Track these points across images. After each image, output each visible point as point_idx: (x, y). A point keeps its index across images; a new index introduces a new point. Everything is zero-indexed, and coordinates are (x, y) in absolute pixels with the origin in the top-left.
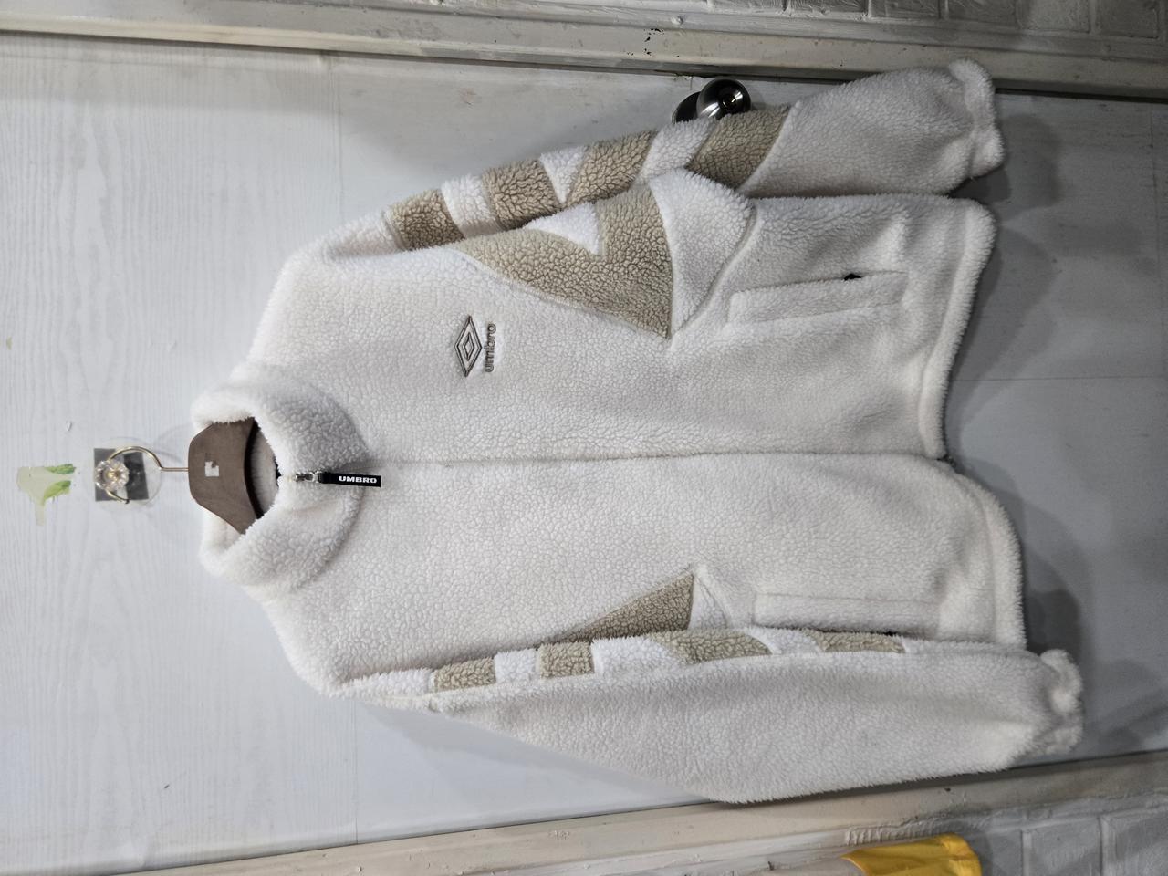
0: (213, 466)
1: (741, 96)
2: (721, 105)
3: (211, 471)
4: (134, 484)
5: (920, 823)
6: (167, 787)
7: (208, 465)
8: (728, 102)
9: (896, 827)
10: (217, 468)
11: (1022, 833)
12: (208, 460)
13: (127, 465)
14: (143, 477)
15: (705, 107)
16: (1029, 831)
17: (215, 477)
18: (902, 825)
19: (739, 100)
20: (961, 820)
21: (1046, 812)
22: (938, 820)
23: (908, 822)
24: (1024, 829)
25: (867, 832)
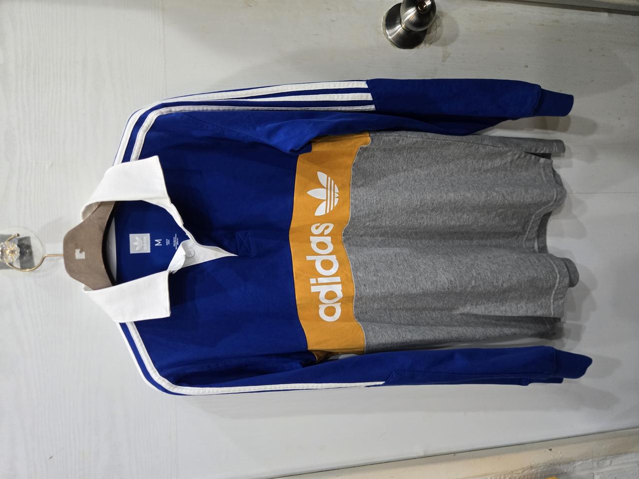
0: (81, 252)
1: (430, 3)
2: (417, 8)
3: (79, 255)
4: (25, 258)
5: (533, 470)
6: (51, 458)
7: (77, 251)
8: (422, 7)
9: (519, 474)
10: (84, 253)
11: (594, 474)
12: (77, 248)
13: (19, 246)
14: (31, 253)
15: (406, 11)
16: (598, 474)
17: (82, 260)
18: (522, 472)
19: (429, 6)
20: (557, 467)
21: (608, 462)
22: (543, 468)
23: (526, 470)
24: (595, 472)
25: (501, 477)
